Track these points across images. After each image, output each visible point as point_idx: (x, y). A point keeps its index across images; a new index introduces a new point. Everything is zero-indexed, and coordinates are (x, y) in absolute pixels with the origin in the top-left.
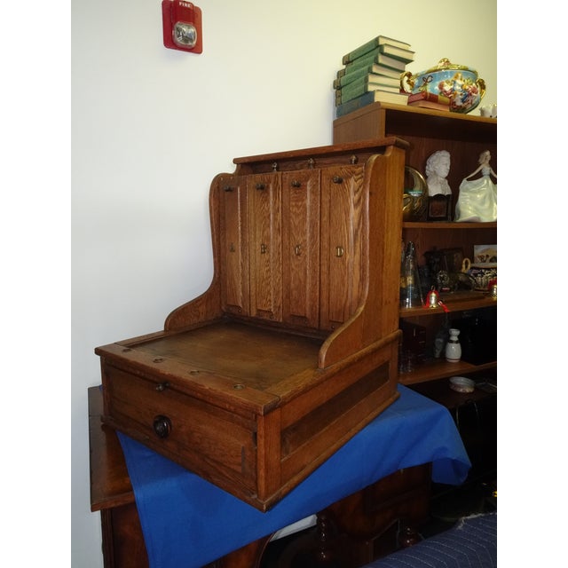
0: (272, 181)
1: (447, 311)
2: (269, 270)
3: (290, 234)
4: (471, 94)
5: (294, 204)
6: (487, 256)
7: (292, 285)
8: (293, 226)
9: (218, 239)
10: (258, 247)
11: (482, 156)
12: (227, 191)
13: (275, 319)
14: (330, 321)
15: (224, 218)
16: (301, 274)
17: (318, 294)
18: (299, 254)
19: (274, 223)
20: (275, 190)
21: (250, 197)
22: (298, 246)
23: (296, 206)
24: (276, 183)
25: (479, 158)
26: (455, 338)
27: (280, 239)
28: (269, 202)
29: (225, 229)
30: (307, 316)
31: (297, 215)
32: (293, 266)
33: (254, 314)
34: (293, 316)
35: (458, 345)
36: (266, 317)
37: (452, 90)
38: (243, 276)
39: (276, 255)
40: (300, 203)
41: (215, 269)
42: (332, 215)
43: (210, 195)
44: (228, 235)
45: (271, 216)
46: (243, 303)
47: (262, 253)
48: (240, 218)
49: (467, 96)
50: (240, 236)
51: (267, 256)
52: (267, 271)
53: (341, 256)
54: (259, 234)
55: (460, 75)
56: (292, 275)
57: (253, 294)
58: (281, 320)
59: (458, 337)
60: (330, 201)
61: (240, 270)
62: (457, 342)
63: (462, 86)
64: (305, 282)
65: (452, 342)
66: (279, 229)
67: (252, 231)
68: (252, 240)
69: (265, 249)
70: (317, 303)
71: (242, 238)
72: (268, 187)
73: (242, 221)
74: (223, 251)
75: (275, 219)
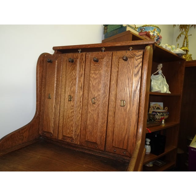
0: (79, 57)
1: (150, 132)
2: (73, 112)
3: (89, 90)
4: (160, 38)
5: (93, 72)
6: (155, 107)
7: (88, 122)
8: (91, 85)
9: (41, 90)
10: (67, 97)
11: (159, 66)
12: (49, 62)
13: (75, 142)
14: (113, 147)
15: (45, 78)
16: (95, 116)
17: (105, 128)
18: (94, 103)
19: (78, 83)
20: (81, 63)
21: (63, 67)
22: (94, 98)
23: (95, 73)
24: (82, 59)
25: (157, 66)
26: (148, 143)
27: (82, 93)
28: (76, 70)
29: (45, 85)
30: (97, 142)
31: (95, 79)
32: (90, 110)
33: (60, 138)
34: (88, 142)
35: (150, 146)
36: (68, 140)
37: (153, 35)
38: (55, 114)
39: (79, 103)
40: (97, 72)
41: (37, 109)
42: (119, 81)
43: (38, 64)
44: (47, 88)
45: (77, 79)
46: (53, 131)
47: (69, 101)
48: (56, 79)
49: (158, 39)
50: (55, 90)
51: (72, 103)
52: (72, 112)
53: (123, 106)
54: (68, 89)
55: (156, 29)
56: (89, 115)
57: (61, 125)
58: (79, 144)
59: (150, 142)
60: (118, 72)
61: (54, 110)
62: (149, 145)
63: (157, 34)
64: (97, 121)
65: (147, 145)
66: (81, 87)
67: (63, 87)
68: (63, 93)
69: (71, 99)
70: (104, 135)
71: (56, 91)
72: (76, 61)
73: (57, 81)
74: (43, 98)
75: (79, 81)
